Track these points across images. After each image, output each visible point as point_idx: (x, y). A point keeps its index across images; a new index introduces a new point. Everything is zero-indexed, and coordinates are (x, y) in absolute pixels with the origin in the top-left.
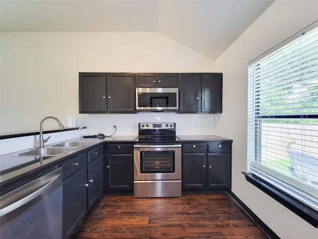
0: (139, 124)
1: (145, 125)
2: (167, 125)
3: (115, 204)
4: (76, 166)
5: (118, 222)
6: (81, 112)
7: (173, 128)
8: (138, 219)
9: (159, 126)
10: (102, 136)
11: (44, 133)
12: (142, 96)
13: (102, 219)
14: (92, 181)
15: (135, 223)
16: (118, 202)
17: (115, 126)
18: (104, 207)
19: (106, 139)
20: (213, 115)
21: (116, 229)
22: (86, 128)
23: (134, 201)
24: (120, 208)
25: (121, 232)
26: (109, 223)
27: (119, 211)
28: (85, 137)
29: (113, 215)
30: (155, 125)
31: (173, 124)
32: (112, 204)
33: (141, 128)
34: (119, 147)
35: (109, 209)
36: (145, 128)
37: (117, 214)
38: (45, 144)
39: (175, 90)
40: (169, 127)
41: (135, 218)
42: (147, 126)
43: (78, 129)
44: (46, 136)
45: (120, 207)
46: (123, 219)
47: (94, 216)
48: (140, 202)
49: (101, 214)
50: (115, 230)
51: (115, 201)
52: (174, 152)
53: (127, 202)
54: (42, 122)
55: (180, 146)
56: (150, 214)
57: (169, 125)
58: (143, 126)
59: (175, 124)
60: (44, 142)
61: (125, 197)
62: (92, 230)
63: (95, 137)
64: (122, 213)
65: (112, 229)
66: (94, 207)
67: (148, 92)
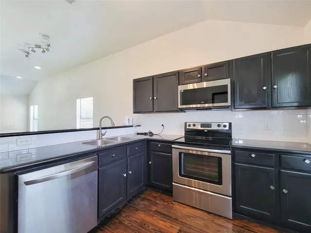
0: (186, 123)
1: (192, 124)
2: (219, 126)
3: (153, 200)
4: (113, 157)
5: (148, 219)
6: (134, 112)
7: (227, 128)
8: (168, 224)
9: (209, 125)
10: (151, 134)
11: (103, 128)
12: (186, 93)
13: (137, 210)
14: (130, 172)
15: (163, 227)
16: (157, 200)
17: (163, 125)
18: (144, 199)
19: (154, 137)
20: (303, 112)
21: (145, 224)
22: (140, 126)
23: (172, 203)
24: (156, 206)
25: (147, 230)
26: (141, 216)
27: (154, 208)
28: (138, 134)
29: (147, 210)
30: (203, 125)
31: (227, 125)
32: (151, 199)
33: (188, 127)
34: (159, 145)
35: (147, 203)
36: (192, 127)
37: (151, 210)
38: (103, 136)
39: (227, 82)
40: (221, 128)
41: (165, 222)
42: (194, 125)
43: (132, 126)
44: (103, 131)
45: (156, 204)
46: (154, 218)
47: (133, 204)
48: (177, 207)
49: (139, 204)
50: (143, 224)
51: (155, 198)
52: (220, 159)
53: (165, 202)
54: (101, 120)
55: (229, 152)
56: (182, 223)
57: (222, 125)
58: (189, 126)
59: (230, 124)
60: (102, 135)
61: (164, 197)
62: (126, 216)
63: (145, 134)
64: (156, 211)
65: (141, 223)
66: (136, 196)
67: (196, 88)
